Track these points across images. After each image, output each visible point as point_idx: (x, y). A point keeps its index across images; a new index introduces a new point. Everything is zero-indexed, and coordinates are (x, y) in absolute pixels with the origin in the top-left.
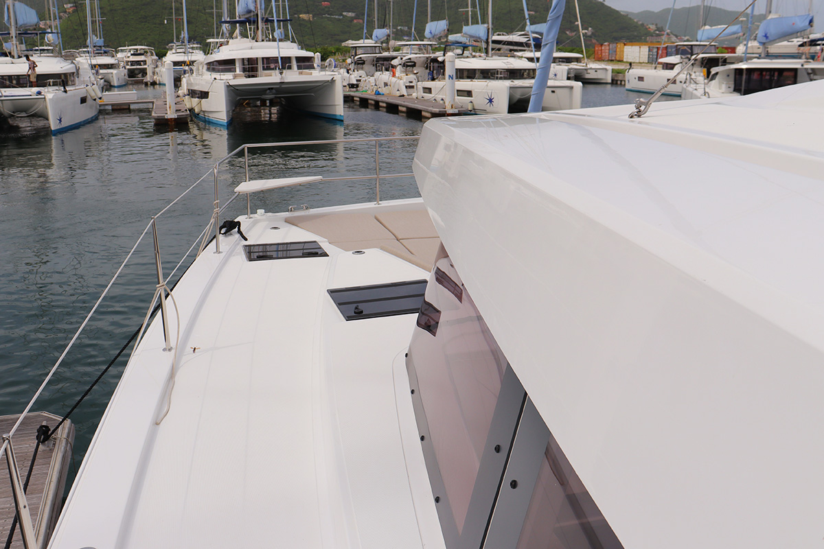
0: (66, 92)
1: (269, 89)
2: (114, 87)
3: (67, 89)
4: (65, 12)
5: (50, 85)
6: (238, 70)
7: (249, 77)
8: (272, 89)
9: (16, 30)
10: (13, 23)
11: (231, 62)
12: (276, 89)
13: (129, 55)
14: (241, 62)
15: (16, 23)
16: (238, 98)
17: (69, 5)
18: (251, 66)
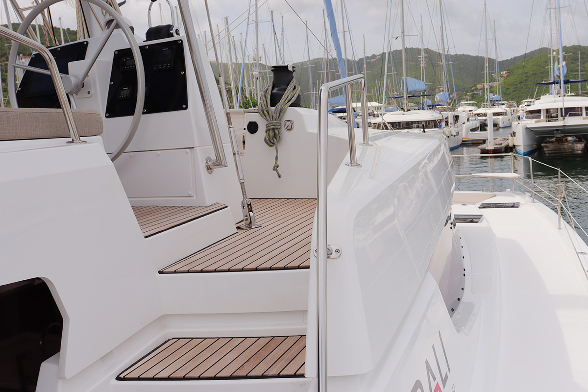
0: (424, 132)
1: (556, 130)
2: (500, 128)
3: (426, 130)
4: (502, 77)
5: (414, 128)
6: (542, 118)
7: (549, 121)
8: (558, 130)
9: (407, 94)
10: (405, 90)
11: (539, 111)
12: (561, 130)
13: (524, 106)
14: (545, 111)
15: (407, 90)
16: (537, 136)
17: (504, 72)
18: (550, 114)
